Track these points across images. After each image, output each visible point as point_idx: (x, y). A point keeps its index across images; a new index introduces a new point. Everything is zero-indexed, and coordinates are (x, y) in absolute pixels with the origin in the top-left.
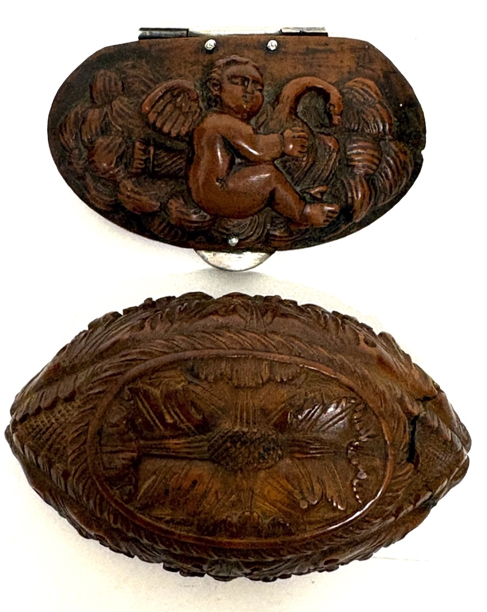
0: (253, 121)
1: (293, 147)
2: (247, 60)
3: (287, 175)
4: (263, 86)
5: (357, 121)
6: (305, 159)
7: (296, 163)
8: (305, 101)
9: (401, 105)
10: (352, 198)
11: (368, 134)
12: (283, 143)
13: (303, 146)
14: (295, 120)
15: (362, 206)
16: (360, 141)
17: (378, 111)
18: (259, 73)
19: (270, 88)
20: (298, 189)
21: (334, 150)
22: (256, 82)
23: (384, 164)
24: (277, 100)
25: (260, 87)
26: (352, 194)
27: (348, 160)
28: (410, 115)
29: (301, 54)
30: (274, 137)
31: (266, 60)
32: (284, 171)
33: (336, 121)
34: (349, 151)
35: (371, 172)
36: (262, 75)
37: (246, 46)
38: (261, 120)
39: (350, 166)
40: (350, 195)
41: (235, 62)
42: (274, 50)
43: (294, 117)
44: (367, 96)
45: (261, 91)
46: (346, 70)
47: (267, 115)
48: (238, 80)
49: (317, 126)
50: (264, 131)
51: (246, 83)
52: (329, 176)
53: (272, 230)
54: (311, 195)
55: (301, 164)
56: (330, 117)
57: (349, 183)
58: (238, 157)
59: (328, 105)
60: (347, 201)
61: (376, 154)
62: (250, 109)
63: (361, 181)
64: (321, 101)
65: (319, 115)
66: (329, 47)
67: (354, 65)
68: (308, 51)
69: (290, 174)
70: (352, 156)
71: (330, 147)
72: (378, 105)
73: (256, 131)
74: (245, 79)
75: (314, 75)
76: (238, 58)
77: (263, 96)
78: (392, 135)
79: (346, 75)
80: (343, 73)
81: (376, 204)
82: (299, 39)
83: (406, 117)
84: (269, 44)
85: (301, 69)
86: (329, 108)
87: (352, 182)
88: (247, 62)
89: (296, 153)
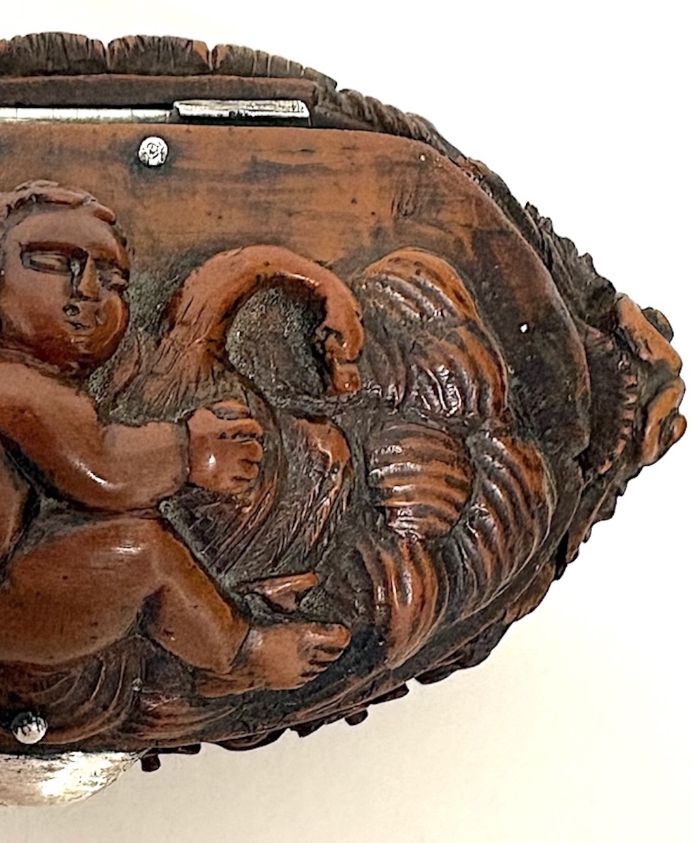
0: (95, 384)
1: (217, 466)
2: (80, 195)
3: (196, 545)
4: (126, 274)
5: (401, 376)
6: (252, 497)
7: (226, 507)
8: (249, 315)
9: (524, 328)
10: (389, 606)
11: (432, 415)
12: (190, 451)
13: (247, 462)
14: (221, 375)
15: (415, 626)
16: (408, 434)
17: (462, 347)
18: (115, 234)
19: (145, 276)
20: (228, 580)
21: (336, 465)
22: (105, 261)
23: (480, 506)
24: (167, 315)
25: (117, 279)
26: (387, 593)
27: (375, 491)
28: (550, 356)
29: (236, 179)
30: (160, 434)
31: (133, 193)
32: (186, 533)
33: (343, 381)
34: (377, 466)
35: (442, 527)
36: (124, 243)
37: (79, 154)
38: (120, 378)
39: (382, 509)
40: (380, 597)
41: (42, 201)
42: (159, 165)
43: (217, 368)
44: (429, 305)
45: (120, 290)
46: (365, 226)
47: (138, 363)
48: (51, 259)
49: (284, 393)
50: (129, 410)
51: (76, 268)
52: (319, 541)
53: (147, 696)
54: (265, 598)
55: (239, 512)
56: (325, 367)
57: (379, 560)
58: (48, 496)
59: (320, 334)
60: (370, 613)
61: (457, 474)
62: (88, 346)
63: (412, 556)
64: (295, 316)
65: (291, 359)
66: (314, 159)
67: (385, 211)
68: (256, 171)
69: (203, 538)
70: (388, 483)
71: (325, 457)
72: (462, 331)
73: (103, 415)
74: (72, 254)
75: (276, 242)
76: (53, 191)
77: (126, 306)
78: (504, 420)
79: (367, 241)
80: (358, 234)
81: (452, 617)
82: (231, 133)
83: (540, 363)
84: (144, 147)
85: (235, 223)
86: (322, 343)
87: (387, 558)
88: (80, 203)
89: (226, 484)
